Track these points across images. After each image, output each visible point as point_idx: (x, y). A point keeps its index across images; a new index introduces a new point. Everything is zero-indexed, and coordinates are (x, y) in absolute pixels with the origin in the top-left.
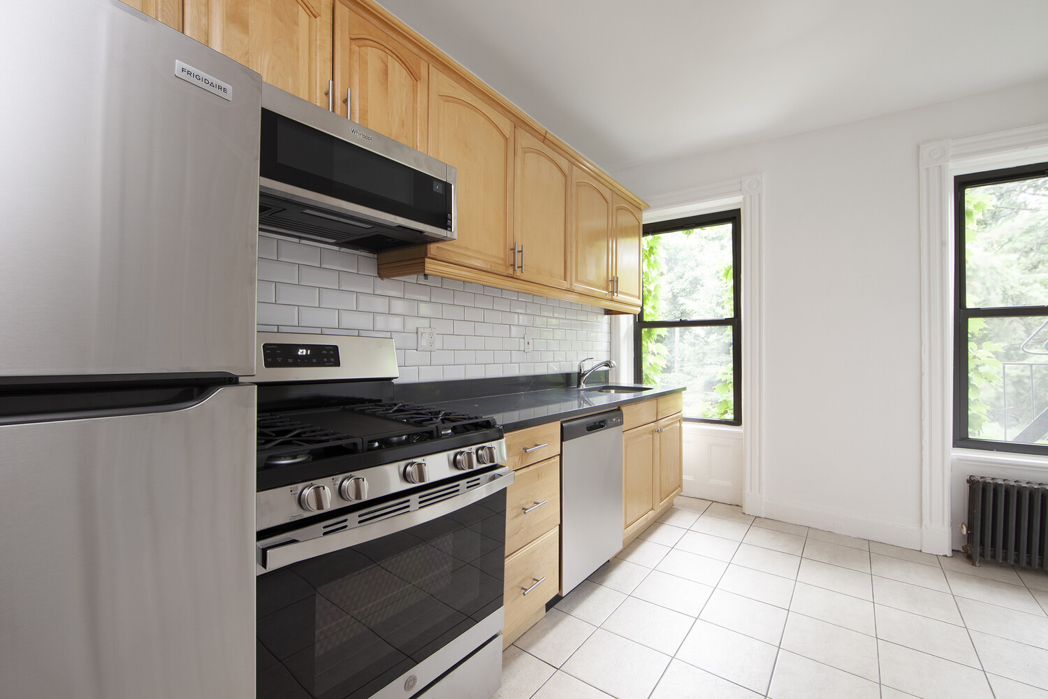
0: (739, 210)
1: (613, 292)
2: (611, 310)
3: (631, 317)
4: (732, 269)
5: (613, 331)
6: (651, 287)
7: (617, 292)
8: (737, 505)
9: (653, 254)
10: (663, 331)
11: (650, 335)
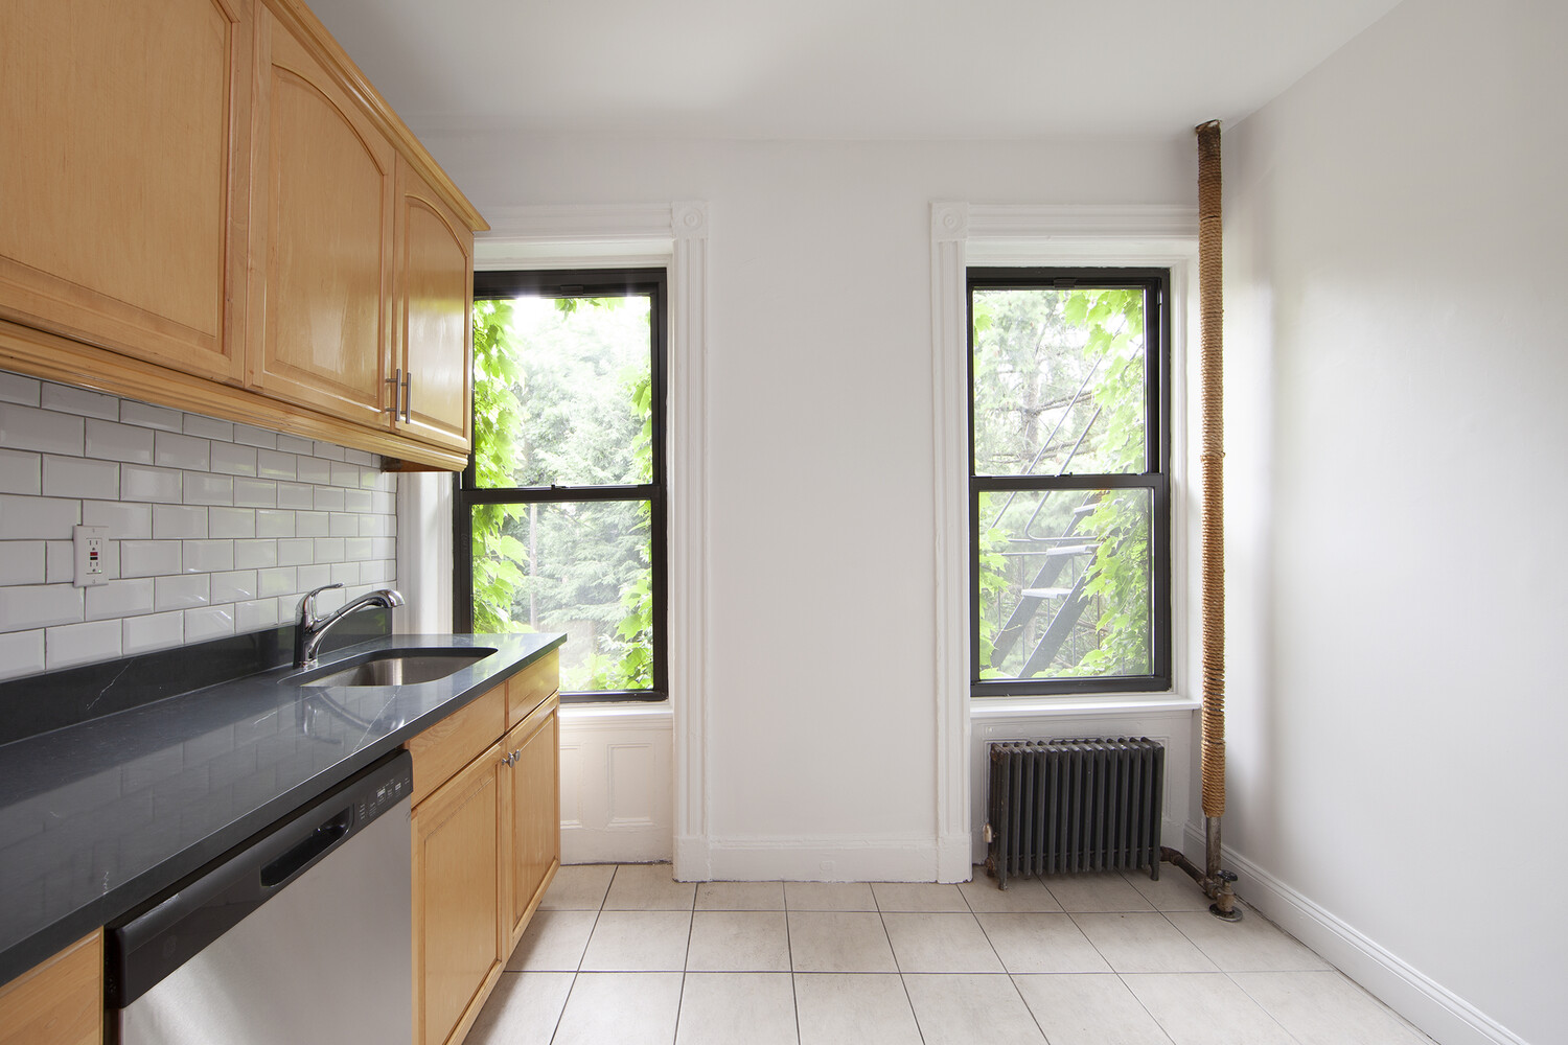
0: (663, 271)
1: (394, 412)
2: (398, 461)
3: (448, 476)
4: (649, 389)
5: (402, 511)
6: (493, 415)
7: (405, 412)
8: (662, 862)
9: (497, 342)
10: (516, 510)
11: (488, 518)
